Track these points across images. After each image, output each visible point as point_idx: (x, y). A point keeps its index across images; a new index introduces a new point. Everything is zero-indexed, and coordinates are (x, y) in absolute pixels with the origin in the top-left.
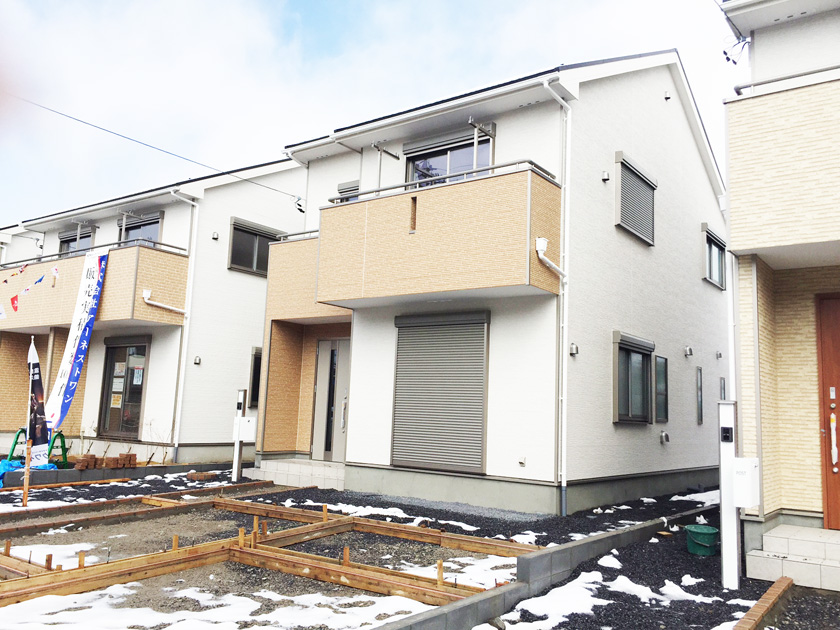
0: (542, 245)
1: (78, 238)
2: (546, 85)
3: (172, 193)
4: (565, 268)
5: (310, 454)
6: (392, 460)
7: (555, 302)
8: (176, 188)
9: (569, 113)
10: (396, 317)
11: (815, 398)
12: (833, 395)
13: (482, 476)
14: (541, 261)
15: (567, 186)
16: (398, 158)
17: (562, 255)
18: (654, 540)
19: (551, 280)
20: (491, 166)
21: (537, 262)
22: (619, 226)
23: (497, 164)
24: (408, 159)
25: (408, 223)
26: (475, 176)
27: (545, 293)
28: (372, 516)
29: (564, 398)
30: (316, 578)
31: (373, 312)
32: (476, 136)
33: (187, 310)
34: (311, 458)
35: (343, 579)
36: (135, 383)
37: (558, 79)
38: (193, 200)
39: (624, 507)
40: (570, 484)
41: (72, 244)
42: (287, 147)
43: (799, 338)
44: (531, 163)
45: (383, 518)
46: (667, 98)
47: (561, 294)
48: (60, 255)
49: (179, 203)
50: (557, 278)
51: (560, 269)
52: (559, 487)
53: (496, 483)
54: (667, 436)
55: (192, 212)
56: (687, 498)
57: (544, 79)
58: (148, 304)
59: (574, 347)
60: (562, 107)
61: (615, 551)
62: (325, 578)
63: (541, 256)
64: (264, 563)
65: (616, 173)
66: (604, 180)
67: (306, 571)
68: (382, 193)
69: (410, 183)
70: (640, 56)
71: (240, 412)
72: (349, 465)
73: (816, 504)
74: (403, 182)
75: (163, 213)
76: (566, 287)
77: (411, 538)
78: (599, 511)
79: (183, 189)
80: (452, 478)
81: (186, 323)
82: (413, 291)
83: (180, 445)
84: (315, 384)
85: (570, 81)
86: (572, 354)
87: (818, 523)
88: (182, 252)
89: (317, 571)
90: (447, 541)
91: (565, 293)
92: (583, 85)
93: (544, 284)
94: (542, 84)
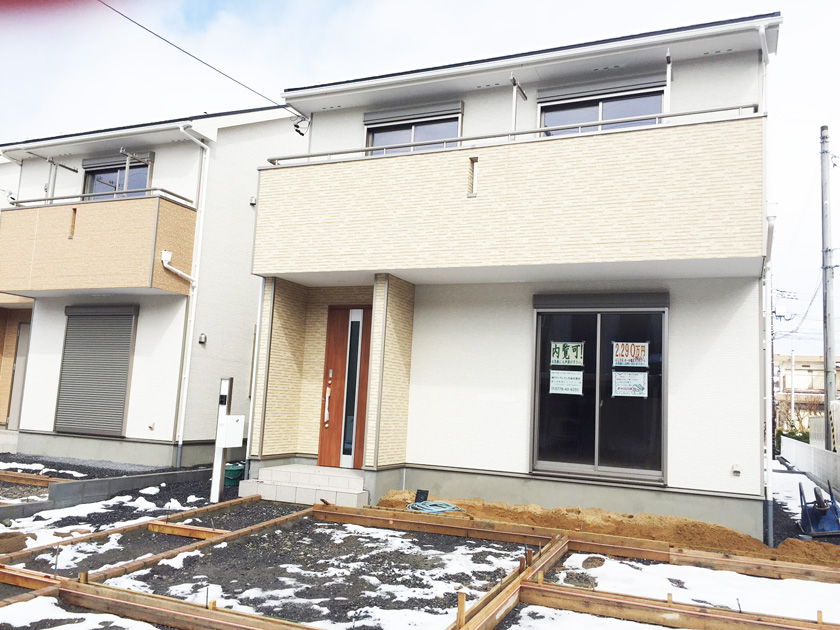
0: (166, 256)
2: (182, 129)
4: (194, 276)
5: (6, 425)
6: (55, 427)
7: (185, 301)
9: (208, 151)
10: (67, 307)
11: (322, 376)
12: (331, 376)
13: (122, 438)
14: (166, 270)
16: (77, 172)
21: (162, 269)
24: (87, 173)
25: (68, 230)
29: (186, 375)
31: (49, 300)
32: (128, 162)
34: (7, 429)
37: (193, 126)
40: (186, 444)
43: (318, 335)
47: (190, 294)
50: (188, 284)
51: (191, 278)
52: (176, 445)
53: (131, 444)
57: (180, 125)
60: (201, 147)
63: (166, 265)
66: (253, 205)
68: (55, 202)
69: (85, 194)
72: (22, 432)
73: (315, 450)
74: (81, 193)
76: (196, 289)
82: (68, 287)
84: (15, 362)
85: (206, 127)
86: (201, 342)
87: (315, 462)
91: (194, 295)
92: (221, 130)
93: (171, 286)
94: (178, 129)
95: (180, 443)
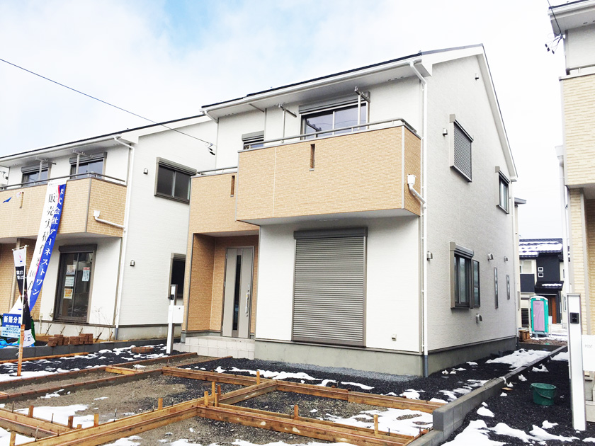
0: (411, 180)
1: (40, 171)
2: (412, 65)
3: (115, 139)
4: (424, 195)
5: (221, 333)
6: (293, 337)
7: (417, 221)
8: (118, 135)
9: (426, 85)
10: (295, 232)
13: (363, 348)
14: (410, 191)
15: (425, 138)
16: (295, 116)
17: (422, 187)
18: (504, 394)
19: (417, 205)
20: (367, 123)
21: (408, 192)
22: (452, 168)
23: (371, 122)
24: (303, 117)
25: (309, 163)
26: (359, 130)
27: (412, 214)
28: (288, 379)
29: (425, 291)
30: (272, 429)
31: (277, 228)
32: (359, 100)
33: (125, 226)
34: (222, 336)
35: (295, 430)
36: (83, 280)
37: (420, 61)
38: (130, 144)
39: (461, 369)
40: (430, 353)
41: (31, 176)
42: (203, 107)
44: (403, 121)
45: (298, 380)
46: (476, 78)
47: (421, 216)
48: (22, 185)
49: (119, 146)
50: (419, 204)
51: (421, 196)
52: (423, 356)
53: (373, 353)
54: (480, 317)
55: (129, 154)
56: (497, 361)
57: (411, 61)
58: (98, 221)
59: (430, 254)
60: (420, 81)
61: (484, 404)
62: (280, 429)
63: (411, 187)
64: (226, 418)
65: (451, 129)
66: (444, 135)
67: (263, 423)
68: (286, 141)
69: (304, 135)
70: (464, 47)
71: (173, 302)
72: (259, 341)
74: (299, 134)
75: (106, 154)
76: (425, 210)
77: (324, 395)
78: (446, 372)
79: (123, 136)
80: (339, 350)
81: (125, 236)
82: (313, 213)
83: (120, 326)
84: (225, 280)
85: (427, 62)
86: (428, 259)
88: (122, 183)
89: (272, 424)
90: (353, 398)
91: (425, 214)
92: (435, 66)
93: (412, 208)
94: (408, 65)
95: (426, 354)
